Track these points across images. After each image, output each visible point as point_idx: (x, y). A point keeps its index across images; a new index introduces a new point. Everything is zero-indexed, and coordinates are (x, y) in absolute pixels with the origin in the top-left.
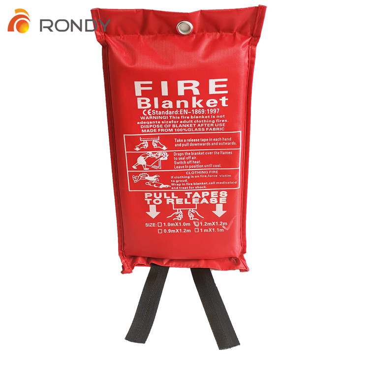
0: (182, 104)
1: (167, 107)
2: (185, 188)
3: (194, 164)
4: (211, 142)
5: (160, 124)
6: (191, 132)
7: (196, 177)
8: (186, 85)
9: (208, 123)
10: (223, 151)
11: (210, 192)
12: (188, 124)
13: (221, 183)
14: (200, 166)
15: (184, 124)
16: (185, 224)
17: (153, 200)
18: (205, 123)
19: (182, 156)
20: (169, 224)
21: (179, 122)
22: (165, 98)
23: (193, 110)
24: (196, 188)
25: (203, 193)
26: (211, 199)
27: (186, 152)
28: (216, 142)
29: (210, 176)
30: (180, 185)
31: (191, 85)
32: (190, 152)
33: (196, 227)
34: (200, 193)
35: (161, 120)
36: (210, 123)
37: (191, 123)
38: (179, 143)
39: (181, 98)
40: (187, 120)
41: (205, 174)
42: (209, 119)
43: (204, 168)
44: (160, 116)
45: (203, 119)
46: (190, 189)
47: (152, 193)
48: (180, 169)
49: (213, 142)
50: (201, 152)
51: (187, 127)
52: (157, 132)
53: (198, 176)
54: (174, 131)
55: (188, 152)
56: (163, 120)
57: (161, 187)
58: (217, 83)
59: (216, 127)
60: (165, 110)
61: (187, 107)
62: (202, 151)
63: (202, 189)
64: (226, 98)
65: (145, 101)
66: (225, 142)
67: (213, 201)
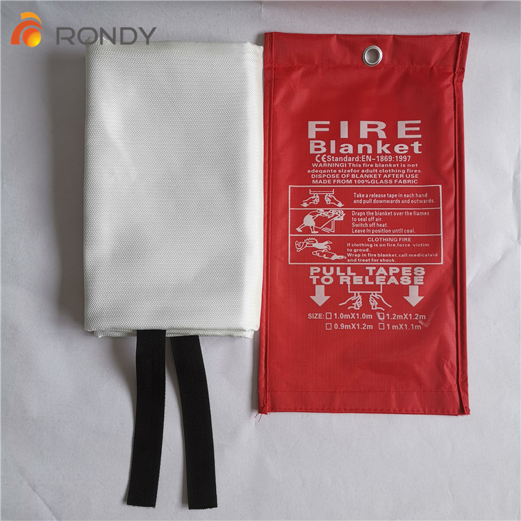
0: (365, 149)
1: (347, 152)
2: (367, 261)
3: (379, 228)
4: (401, 199)
5: (336, 174)
6: (375, 184)
7: (381, 245)
8: (369, 126)
9: (397, 173)
10: (417, 211)
11: (400, 267)
12: (371, 174)
13: (415, 255)
14: (387, 231)
15: (367, 174)
16: (364, 316)
17: (321, 278)
18: (393, 173)
19: (363, 217)
20: (342, 316)
21: (360, 172)
22: (345, 141)
23: (378, 157)
24: (381, 260)
25: (391, 269)
26: (402, 278)
27: (368, 211)
28: (407, 199)
29: (401, 245)
30: (359, 256)
31: (376, 126)
32: (373, 211)
33: (380, 321)
34: (387, 268)
35: (337, 169)
36: (400, 173)
37: (375, 173)
38: (359, 199)
39: (363, 141)
40: (370, 168)
41: (393, 243)
42: (398, 169)
43: (392, 233)
44: (337, 163)
45: (391, 168)
46: (373, 262)
47: (321, 267)
48: (360, 233)
49: (404, 199)
50: (388, 211)
51: (369, 178)
52: (332, 184)
53: (384, 245)
54: (353, 183)
55: (371, 211)
56: (340, 168)
57: (333, 258)
58: (407, 126)
59: (407, 179)
60: (343, 155)
61: (371, 152)
62: (390, 211)
63: (389, 262)
64: (419, 143)
65: (319, 144)
66: (420, 199)
67: (405, 280)
